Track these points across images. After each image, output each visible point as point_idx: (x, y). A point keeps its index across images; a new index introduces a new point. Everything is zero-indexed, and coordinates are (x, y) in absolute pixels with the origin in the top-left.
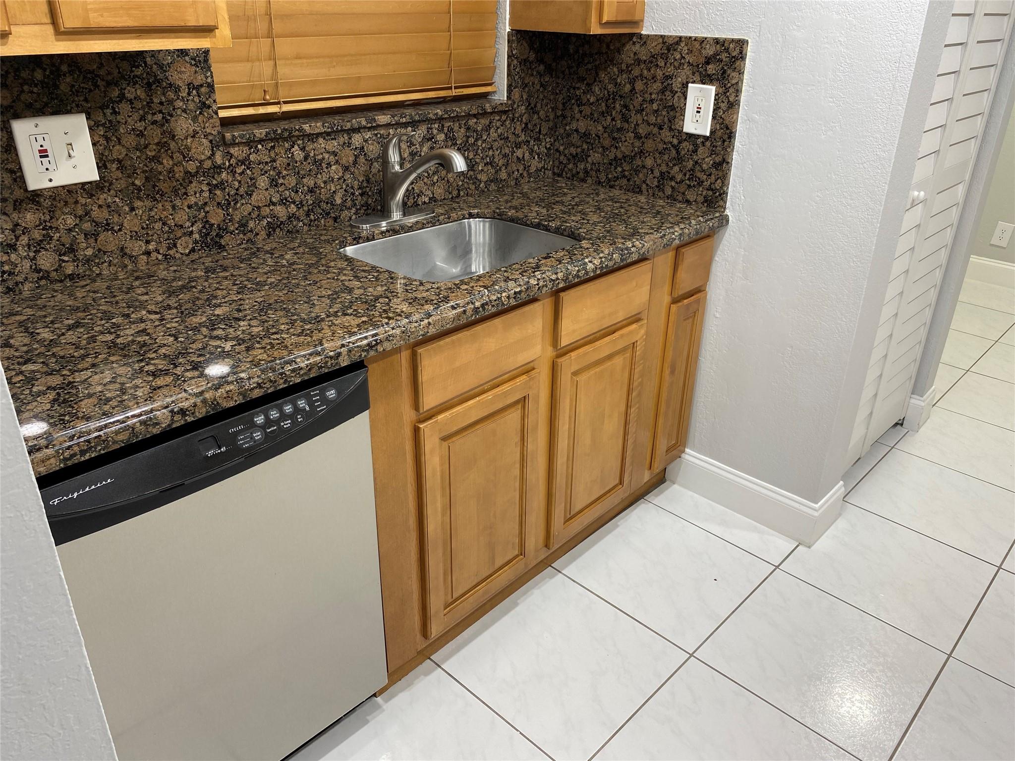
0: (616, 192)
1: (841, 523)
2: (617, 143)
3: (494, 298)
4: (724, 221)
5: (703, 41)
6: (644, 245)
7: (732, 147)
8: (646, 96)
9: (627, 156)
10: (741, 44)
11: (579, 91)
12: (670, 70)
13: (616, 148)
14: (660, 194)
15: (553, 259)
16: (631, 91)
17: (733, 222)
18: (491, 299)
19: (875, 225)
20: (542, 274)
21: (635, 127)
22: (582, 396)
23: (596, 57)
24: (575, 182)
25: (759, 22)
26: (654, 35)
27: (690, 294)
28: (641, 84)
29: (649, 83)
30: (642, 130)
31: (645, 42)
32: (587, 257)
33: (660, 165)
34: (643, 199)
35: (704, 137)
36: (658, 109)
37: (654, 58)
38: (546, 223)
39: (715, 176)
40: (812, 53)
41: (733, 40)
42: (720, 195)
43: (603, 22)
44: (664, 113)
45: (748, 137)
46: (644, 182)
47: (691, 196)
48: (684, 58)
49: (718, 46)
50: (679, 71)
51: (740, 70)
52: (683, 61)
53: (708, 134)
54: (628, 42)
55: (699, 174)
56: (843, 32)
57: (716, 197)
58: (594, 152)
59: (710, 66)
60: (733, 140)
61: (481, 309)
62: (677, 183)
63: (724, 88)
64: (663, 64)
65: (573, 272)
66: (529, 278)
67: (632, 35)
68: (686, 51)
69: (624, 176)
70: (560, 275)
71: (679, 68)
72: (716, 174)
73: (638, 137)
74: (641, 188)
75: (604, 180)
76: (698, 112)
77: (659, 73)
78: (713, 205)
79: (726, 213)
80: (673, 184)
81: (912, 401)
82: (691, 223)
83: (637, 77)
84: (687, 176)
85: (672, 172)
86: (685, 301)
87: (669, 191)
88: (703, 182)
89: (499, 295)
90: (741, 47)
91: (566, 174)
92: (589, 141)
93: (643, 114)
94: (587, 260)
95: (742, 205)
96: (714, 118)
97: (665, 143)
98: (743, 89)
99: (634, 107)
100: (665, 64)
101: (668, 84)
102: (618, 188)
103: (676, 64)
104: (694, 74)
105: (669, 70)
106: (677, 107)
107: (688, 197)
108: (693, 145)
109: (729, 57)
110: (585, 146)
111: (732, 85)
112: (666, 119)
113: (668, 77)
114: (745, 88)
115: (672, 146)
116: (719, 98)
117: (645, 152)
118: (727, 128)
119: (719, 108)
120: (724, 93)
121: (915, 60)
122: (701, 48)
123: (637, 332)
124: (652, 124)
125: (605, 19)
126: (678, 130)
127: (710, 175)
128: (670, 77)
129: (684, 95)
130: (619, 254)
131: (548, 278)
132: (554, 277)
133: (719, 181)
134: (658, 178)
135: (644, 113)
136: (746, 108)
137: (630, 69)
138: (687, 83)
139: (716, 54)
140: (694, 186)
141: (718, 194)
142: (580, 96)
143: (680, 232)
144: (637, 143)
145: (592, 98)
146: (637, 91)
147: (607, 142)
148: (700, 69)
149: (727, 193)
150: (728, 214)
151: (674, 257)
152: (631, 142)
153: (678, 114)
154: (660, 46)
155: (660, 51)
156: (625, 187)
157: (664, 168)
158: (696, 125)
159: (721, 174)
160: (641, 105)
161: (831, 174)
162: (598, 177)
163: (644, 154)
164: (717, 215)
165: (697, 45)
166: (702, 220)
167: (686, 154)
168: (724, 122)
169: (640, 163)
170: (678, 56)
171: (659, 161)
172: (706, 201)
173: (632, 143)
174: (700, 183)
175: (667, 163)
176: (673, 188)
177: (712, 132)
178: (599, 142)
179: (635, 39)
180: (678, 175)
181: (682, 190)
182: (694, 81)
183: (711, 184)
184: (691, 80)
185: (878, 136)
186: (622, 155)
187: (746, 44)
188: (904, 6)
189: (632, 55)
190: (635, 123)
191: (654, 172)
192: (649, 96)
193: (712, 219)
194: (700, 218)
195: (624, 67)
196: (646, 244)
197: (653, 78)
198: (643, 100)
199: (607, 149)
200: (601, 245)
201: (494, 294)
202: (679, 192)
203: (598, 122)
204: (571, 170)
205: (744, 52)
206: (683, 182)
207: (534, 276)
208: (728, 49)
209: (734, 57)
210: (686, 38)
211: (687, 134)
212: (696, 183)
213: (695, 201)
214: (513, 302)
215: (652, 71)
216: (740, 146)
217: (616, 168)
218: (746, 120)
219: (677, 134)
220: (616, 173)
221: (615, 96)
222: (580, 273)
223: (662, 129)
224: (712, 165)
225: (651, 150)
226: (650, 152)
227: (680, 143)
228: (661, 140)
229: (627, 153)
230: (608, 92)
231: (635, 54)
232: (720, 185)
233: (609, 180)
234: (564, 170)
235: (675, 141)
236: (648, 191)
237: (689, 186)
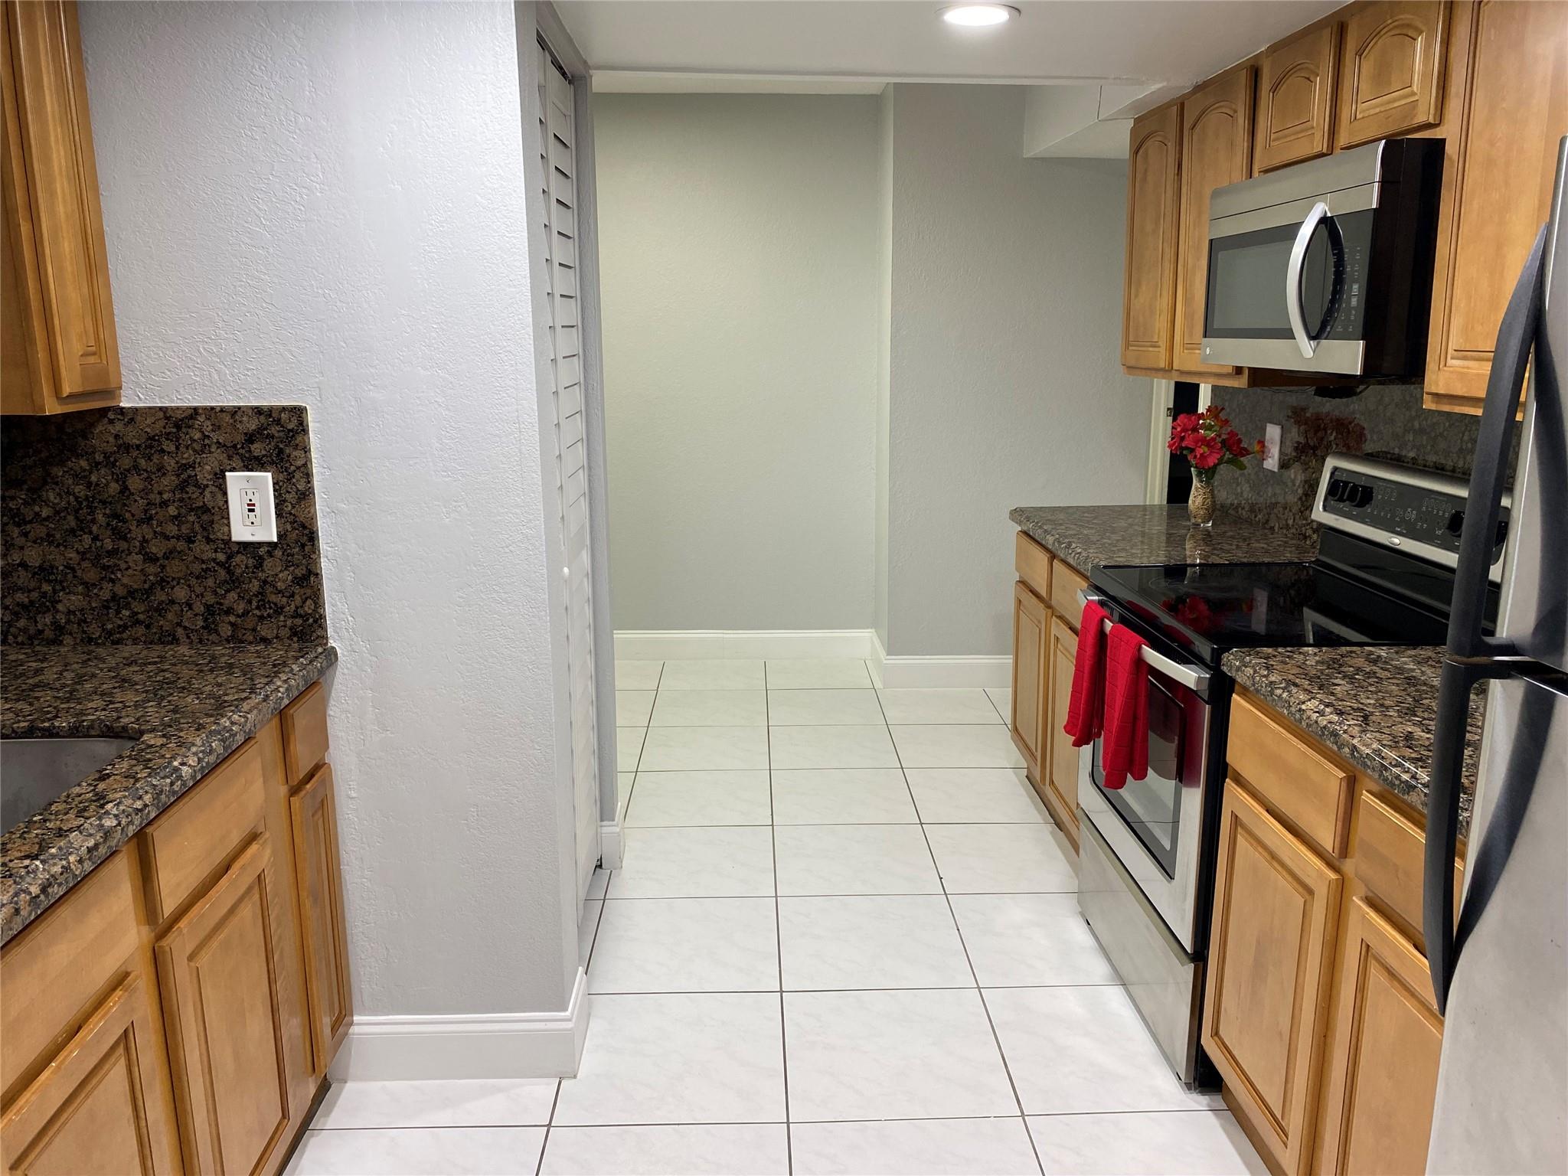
0: (128, 650)
1: (595, 1026)
2: (112, 573)
3: (57, 869)
4: (331, 655)
5: (236, 412)
6: (247, 718)
7: (317, 552)
8: (152, 496)
9: (136, 590)
10: (298, 412)
11: (15, 502)
12: (188, 456)
13: (112, 581)
14: (213, 637)
15: (117, 777)
16: (122, 492)
17: (344, 656)
18: (52, 873)
19: (544, 618)
20: (118, 805)
21: (141, 545)
22: (208, 992)
23: (39, 446)
24: (38, 648)
25: (316, 382)
26: (145, 408)
27: (311, 776)
28: (138, 481)
29: (153, 476)
30: (156, 548)
31: (132, 419)
32: (174, 758)
33: (202, 595)
34: (183, 650)
35: (270, 544)
36: (179, 513)
37: (155, 440)
38: (46, 724)
39: (300, 596)
40: (403, 418)
41: (284, 409)
42: (315, 621)
43: (65, 395)
44: (191, 518)
45: (337, 535)
46: (179, 624)
47: (265, 631)
48: (209, 437)
49: (262, 418)
50: (205, 456)
51: (306, 448)
52: (207, 441)
53: (275, 539)
54: (99, 421)
55: (273, 598)
56: (437, 390)
57: (311, 625)
58: (67, 594)
59: (255, 446)
60: (316, 542)
61: (42, 897)
62: (238, 616)
63: (285, 473)
64: (173, 448)
65: (164, 788)
66: (100, 819)
67: (104, 412)
68: (210, 427)
69: (138, 622)
70: (147, 798)
71: (204, 453)
72: (302, 593)
73: (151, 559)
74: (174, 635)
75: (98, 634)
76: (250, 510)
77: (170, 463)
78: (308, 637)
79: (329, 644)
80: (232, 619)
81: (605, 830)
82: (292, 670)
83: (128, 471)
84: (254, 604)
85: (227, 602)
86: (308, 786)
87: (226, 631)
88: (282, 608)
89: (64, 862)
90: (300, 417)
91: (15, 637)
92: (52, 577)
93: (152, 524)
94: (176, 764)
95: (353, 629)
96: (279, 515)
97: (203, 562)
98: (314, 471)
99: (133, 515)
100: (177, 448)
101: (189, 477)
102: (129, 642)
103: (197, 446)
104: (230, 458)
105: (185, 456)
106: (213, 508)
107: (263, 633)
108: (254, 558)
109: (283, 431)
110: (46, 588)
111: (298, 468)
112: (197, 527)
113: (184, 467)
114: (315, 470)
115: (218, 564)
116: (281, 487)
117: (170, 579)
118: (304, 527)
119: (285, 501)
120: (288, 480)
121: (537, 419)
122: (235, 421)
123: (261, 856)
124: (173, 537)
125: (67, 390)
126: (222, 540)
127: (293, 595)
128: (190, 466)
129: (221, 489)
130: (219, 740)
131: (130, 809)
132: (138, 804)
133: (309, 602)
134: (203, 615)
135: (155, 522)
136: (325, 496)
137: (112, 459)
138: (223, 472)
139: (260, 430)
140: (269, 616)
141: (311, 620)
142: (18, 509)
143: (286, 686)
144: (152, 569)
145: (44, 512)
146: (132, 491)
147: (92, 575)
148: (241, 451)
149: (325, 617)
150: (333, 645)
151: (279, 726)
152: (139, 568)
153: (216, 518)
154: (162, 423)
155: (164, 431)
156: (143, 639)
157: (210, 599)
158: (251, 529)
159: (309, 592)
160: (146, 511)
161: (469, 565)
162: (84, 632)
163: (168, 583)
164: (320, 650)
165: (227, 418)
166: (305, 662)
167: (244, 572)
168: (297, 519)
169: (164, 598)
170: (198, 436)
171: (199, 590)
172: (295, 634)
173: (142, 570)
174: (279, 610)
175: (215, 590)
176: (232, 624)
177: (279, 536)
178: (75, 577)
179: (111, 415)
180: (238, 604)
181: (250, 626)
182: (234, 468)
183: (297, 608)
184: (229, 467)
185: (518, 511)
186: (126, 590)
187: (304, 412)
188: (506, 358)
189: (111, 439)
190: (140, 539)
191: (194, 606)
192: (158, 496)
193: (316, 657)
194: (301, 660)
195: (99, 457)
196: (249, 716)
197: (159, 470)
198: (148, 504)
199: (94, 585)
200: (181, 734)
201: (55, 864)
202: (245, 629)
203: (66, 547)
204: (25, 630)
205: (305, 423)
206: (248, 613)
207: (107, 813)
208: (279, 420)
209: (289, 430)
210: (205, 408)
211: (239, 543)
212: (272, 611)
213: (277, 637)
214: (88, 866)
215: (155, 460)
216: (329, 549)
217: (118, 612)
218: (328, 513)
219: (223, 546)
220: (121, 619)
221: (93, 502)
222: (175, 787)
223: (194, 542)
224: (293, 581)
225: (179, 575)
226: (179, 579)
227: (230, 557)
228: (195, 557)
229: (135, 587)
230: (77, 498)
231: (117, 437)
232: (313, 607)
233: (110, 633)
234: (8, 631)
235: (221, 557)
236: (189, 637)
237: (261, 618)
